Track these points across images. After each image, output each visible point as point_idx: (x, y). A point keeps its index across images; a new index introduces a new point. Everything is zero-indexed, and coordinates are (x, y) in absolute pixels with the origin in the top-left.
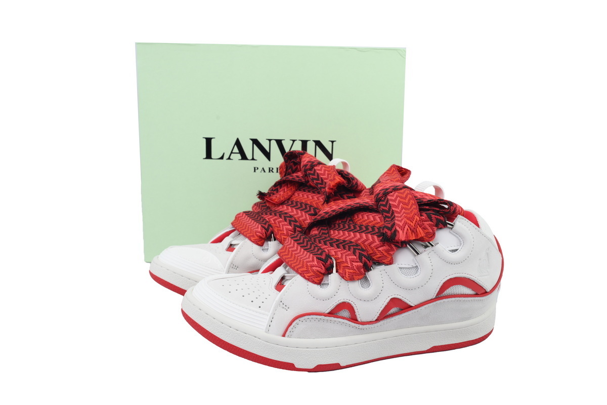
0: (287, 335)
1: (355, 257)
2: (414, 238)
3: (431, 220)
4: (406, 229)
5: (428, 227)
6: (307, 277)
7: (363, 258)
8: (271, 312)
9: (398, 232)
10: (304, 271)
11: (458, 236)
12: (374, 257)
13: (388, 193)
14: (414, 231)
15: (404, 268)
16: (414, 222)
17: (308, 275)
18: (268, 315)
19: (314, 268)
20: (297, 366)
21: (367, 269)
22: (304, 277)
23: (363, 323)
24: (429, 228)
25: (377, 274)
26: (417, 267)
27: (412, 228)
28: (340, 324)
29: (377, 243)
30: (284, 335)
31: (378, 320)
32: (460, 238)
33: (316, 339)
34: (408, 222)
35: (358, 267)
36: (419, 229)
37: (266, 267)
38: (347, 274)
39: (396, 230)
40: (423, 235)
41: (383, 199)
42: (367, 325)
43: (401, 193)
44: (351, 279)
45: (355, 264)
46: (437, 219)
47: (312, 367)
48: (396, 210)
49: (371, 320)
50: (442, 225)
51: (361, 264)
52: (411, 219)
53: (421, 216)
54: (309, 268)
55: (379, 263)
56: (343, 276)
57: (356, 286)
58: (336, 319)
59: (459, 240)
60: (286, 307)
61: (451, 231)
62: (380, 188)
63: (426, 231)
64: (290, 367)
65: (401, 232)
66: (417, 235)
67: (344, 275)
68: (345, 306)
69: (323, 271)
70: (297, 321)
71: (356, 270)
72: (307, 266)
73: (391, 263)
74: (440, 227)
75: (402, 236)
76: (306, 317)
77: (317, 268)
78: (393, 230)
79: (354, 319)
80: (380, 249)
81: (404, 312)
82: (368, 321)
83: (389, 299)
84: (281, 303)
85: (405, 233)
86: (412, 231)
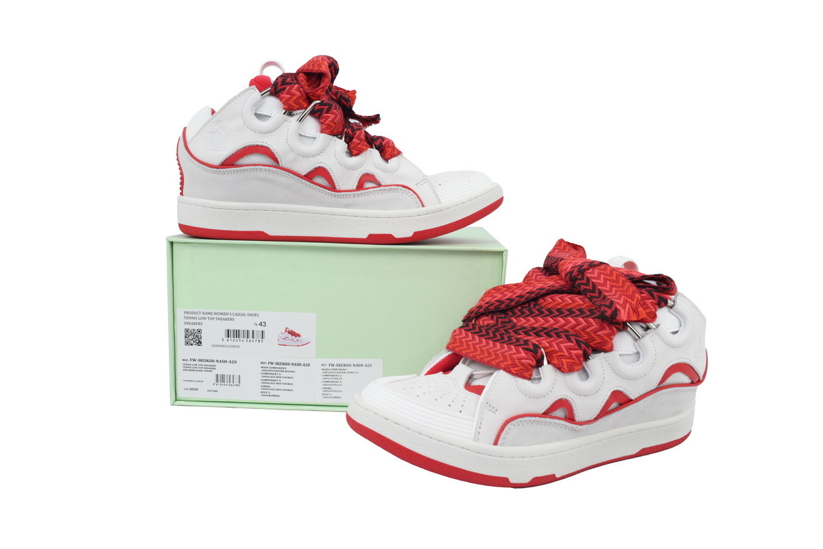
0: (500, 442)
1: (572, 344)
2: (635, 319)
3: (654, 298)
4: (627, 308)
5: (650, 305)
6: (514, 372)
7: (582, 345)
8: (477, 416)
9: (620, 311)
10: (508, 365)
11: (678, 316)
12: (592, 344)
13: (585, 270)
14: (635, 311)
15: (624, 355)
16: (635, 300)
17: (516, 369)
18: (473, 421)
19: (524, 361)
20: (512, 481)
21: (586, 357)
22: (510, 372)
23: (581, 424)
24: (652, 307)
25: (597, 362)
26: (638, 353)
27: (634, 308)
28: (556, 426)
29: (595, 326)
30: (496, 443)
31: (596, 419)
32: (680, 318)
33: (530, 446)
34: (629, 300)
35: (578, 356)
36: (640, 309)
37: (432, 366)
38: (565, 365)
39: (616, 309)
40: (645, 316)
41: (580, 277)
42: (586, 425)
43: (602, 269)
44: (571, 369)
45: (573, 352)
46: (659, 296)
47: (527, 480)
48: (605, 288)
49: (589, 419)
50: (662, 303)
51: (581, 352)
52: (632, 297)
53: (641, 293)
54: (517, 361)
55: (597, 350)
56: (559, 368)
57: (574, 378)
58: (552, 420)
59: (679, 320)
60: (494, 410)
61: (671, 310)
62: (570, 266)
63: (648, 311)
64: (502, 482)
65: (622, 311)
66: (638, 315)
67: (561, 366)
68: (562, 404)
69: (534, 363)
70: (509, 425)
71: (576, 359)
72: (512, 359)
73: (611, 349)
74: (662, 305)
75: (623, 316)
76: (520, 419)
77: (528, 361)
78: (613, 309)
79: (570, 418)
80: (599, 333)
81: (624, 407)
82: (586, 420)
83: (610, 392)
84: (488, 405)
85: (627, 313)
86: (634, 311)
